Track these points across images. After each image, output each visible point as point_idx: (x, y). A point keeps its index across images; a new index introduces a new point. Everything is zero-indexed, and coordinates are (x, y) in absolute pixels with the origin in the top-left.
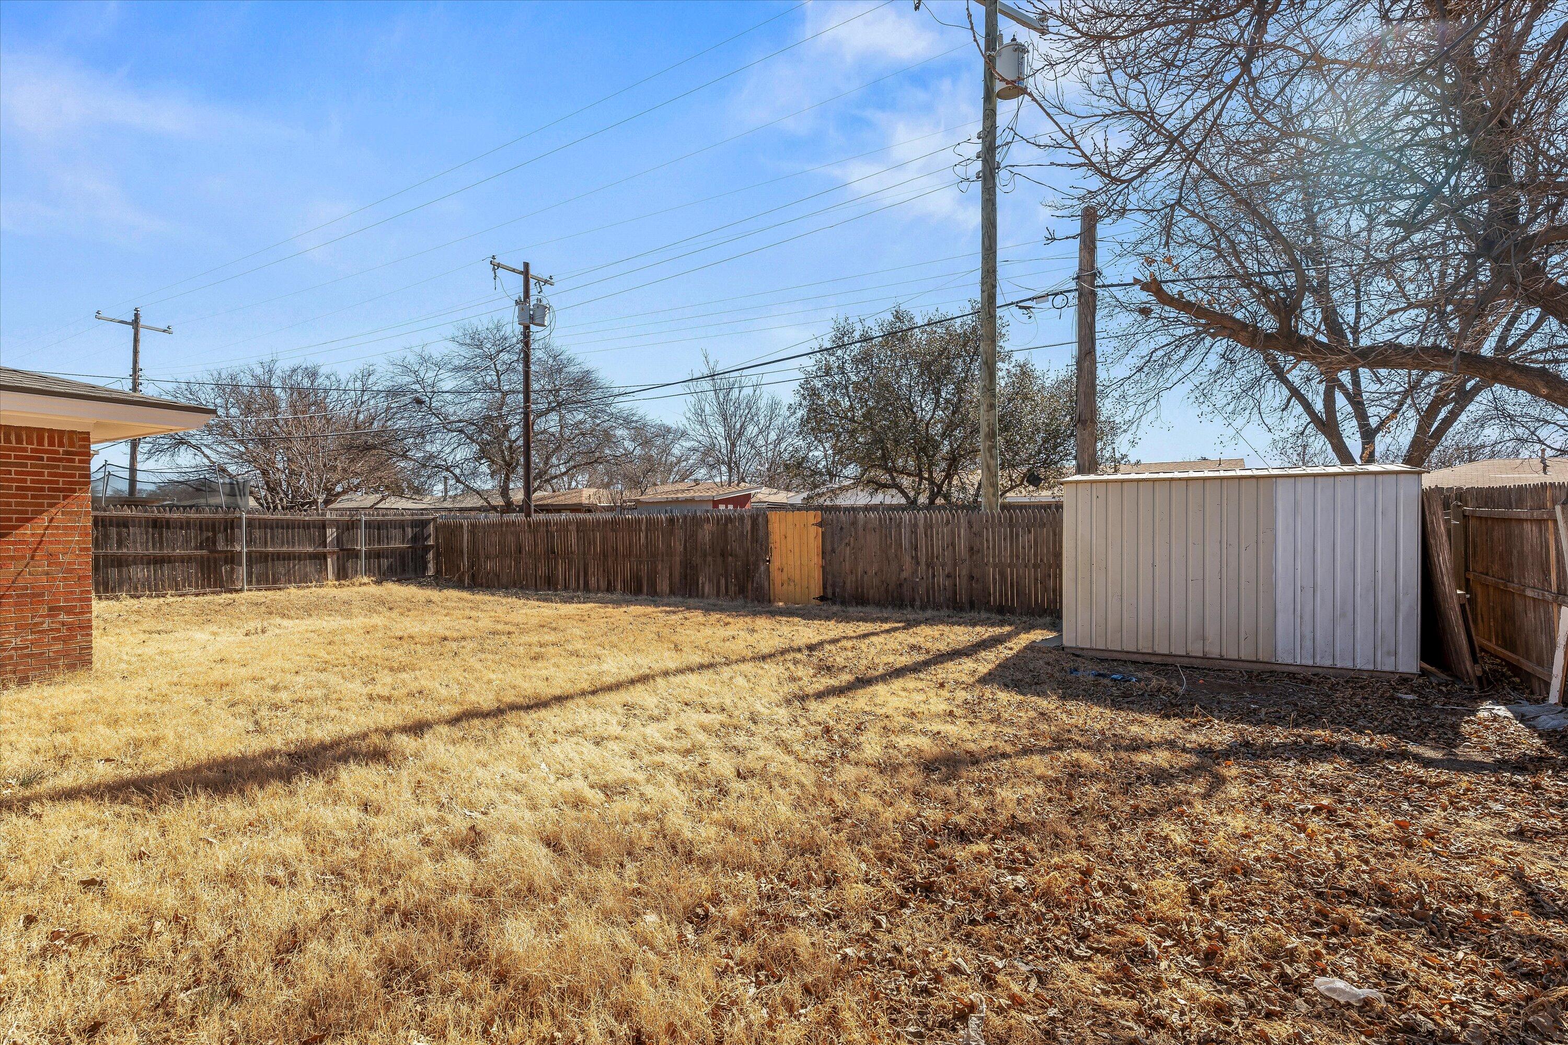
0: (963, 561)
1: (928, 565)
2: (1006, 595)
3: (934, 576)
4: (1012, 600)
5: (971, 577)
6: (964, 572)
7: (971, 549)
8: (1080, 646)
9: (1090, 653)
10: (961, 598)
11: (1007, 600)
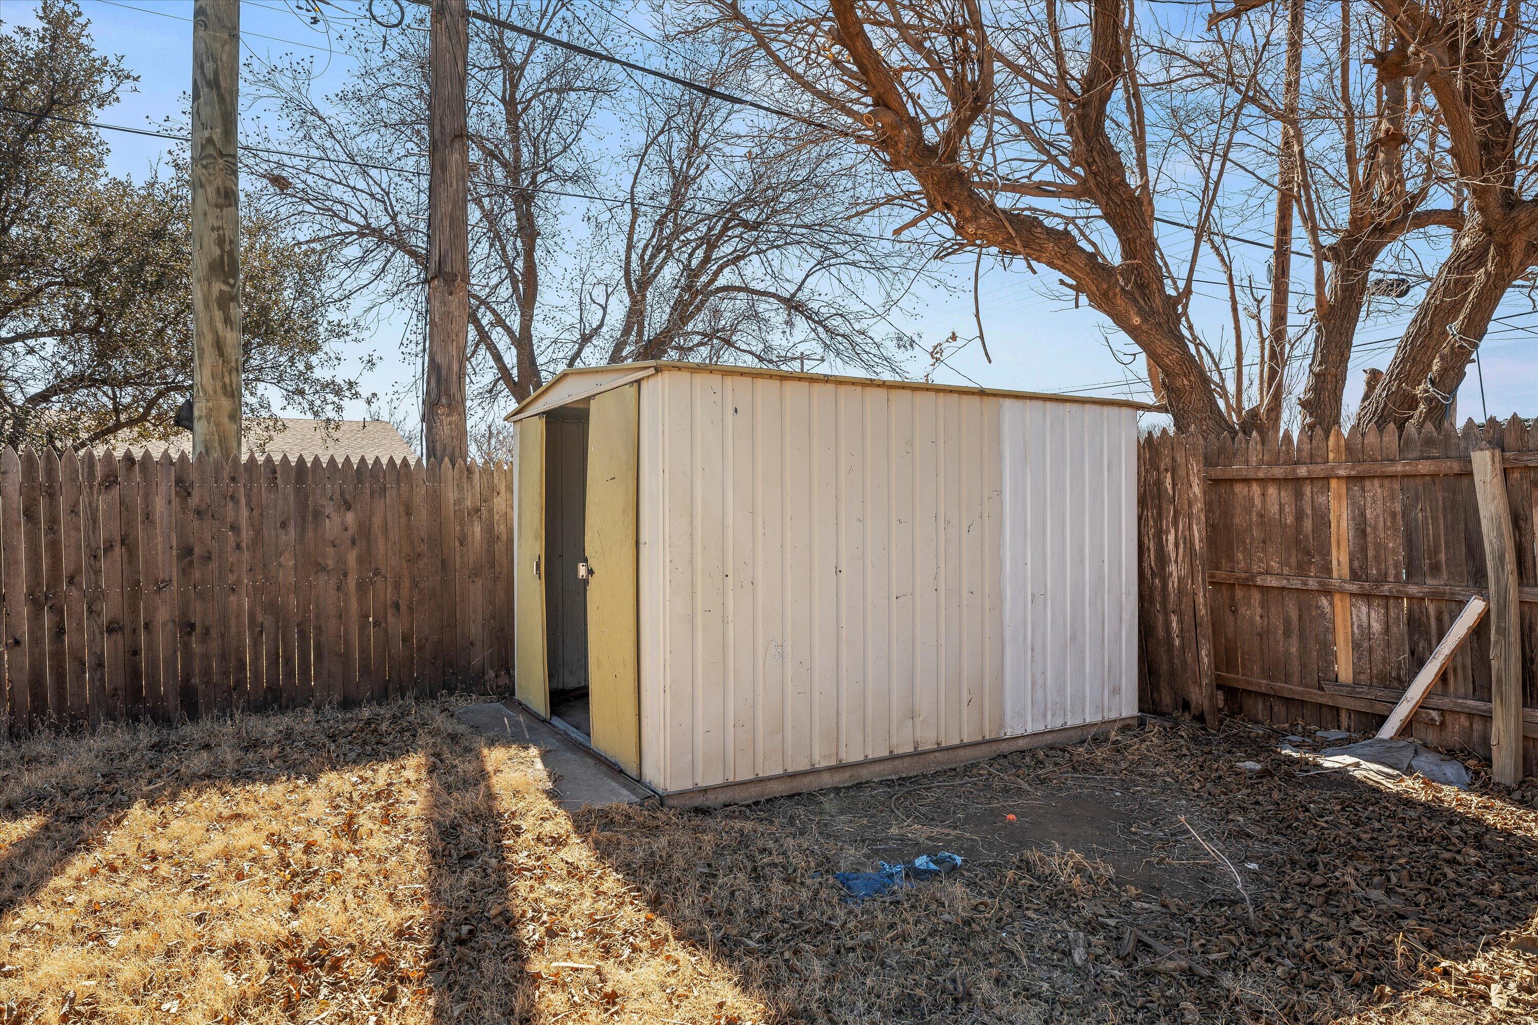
0: (161, 586)
1: (36, 603)
2: (288, 661)
3: (59, 632)
4: (305, 670)
5: (188, 627)
6: (163, 615)
7: (186, 552)
8: (702, 783)
9: (723, 797)
10: (154, 682)
11: (290, 674)
